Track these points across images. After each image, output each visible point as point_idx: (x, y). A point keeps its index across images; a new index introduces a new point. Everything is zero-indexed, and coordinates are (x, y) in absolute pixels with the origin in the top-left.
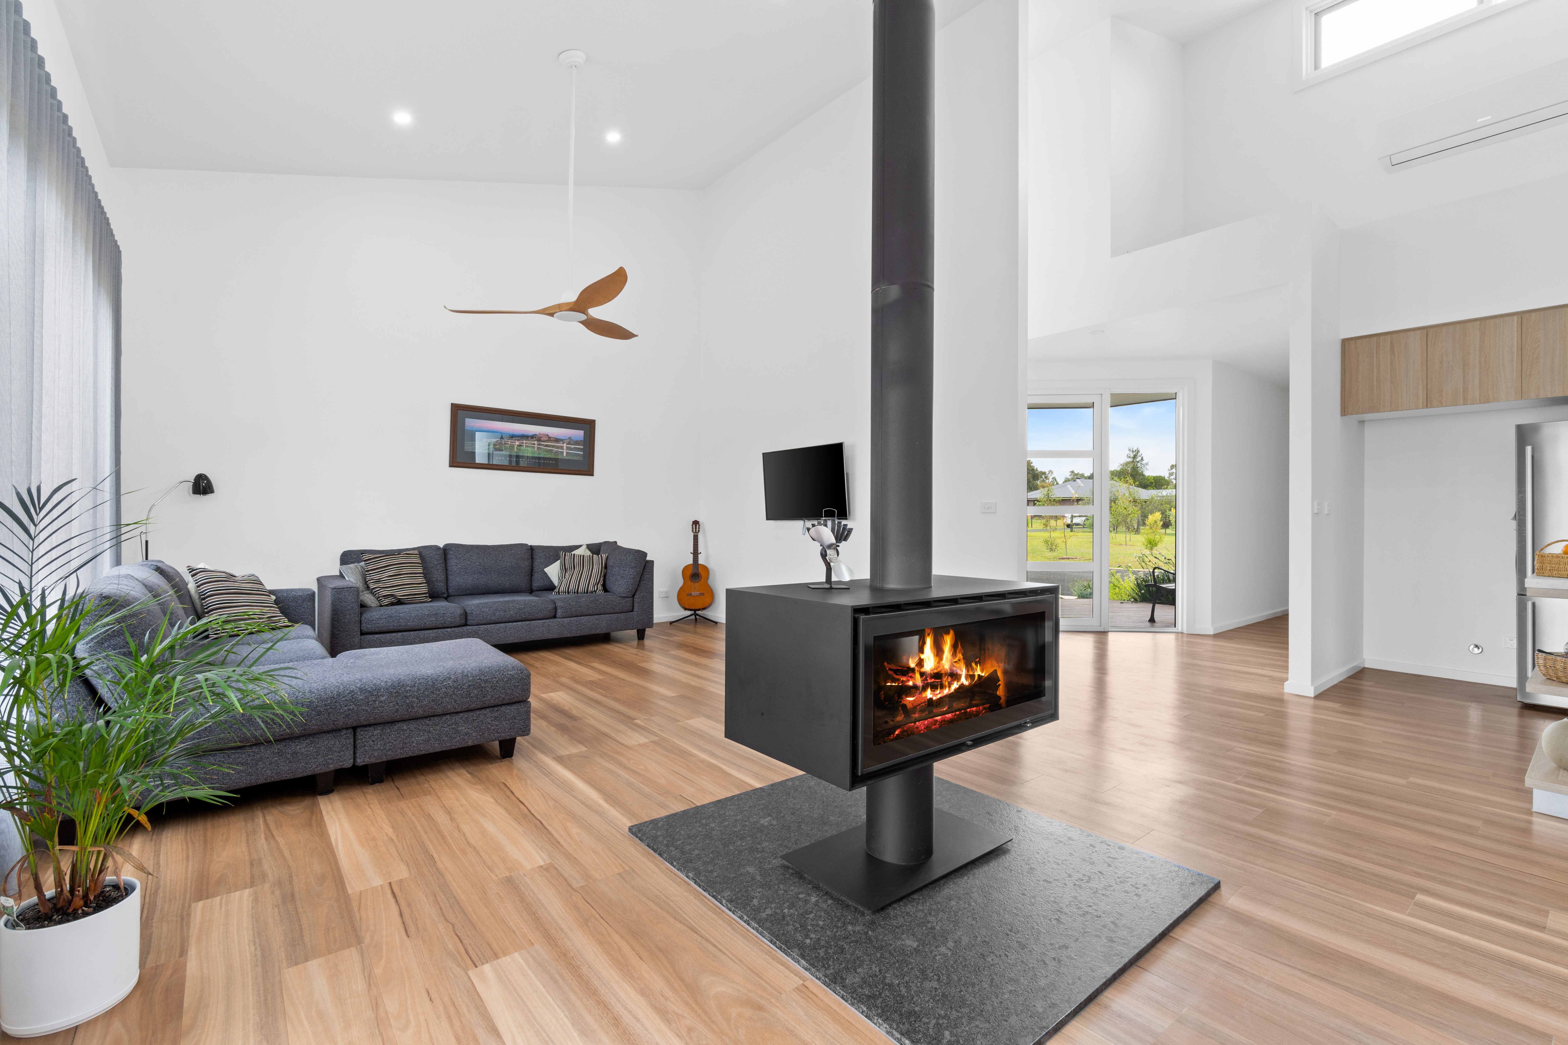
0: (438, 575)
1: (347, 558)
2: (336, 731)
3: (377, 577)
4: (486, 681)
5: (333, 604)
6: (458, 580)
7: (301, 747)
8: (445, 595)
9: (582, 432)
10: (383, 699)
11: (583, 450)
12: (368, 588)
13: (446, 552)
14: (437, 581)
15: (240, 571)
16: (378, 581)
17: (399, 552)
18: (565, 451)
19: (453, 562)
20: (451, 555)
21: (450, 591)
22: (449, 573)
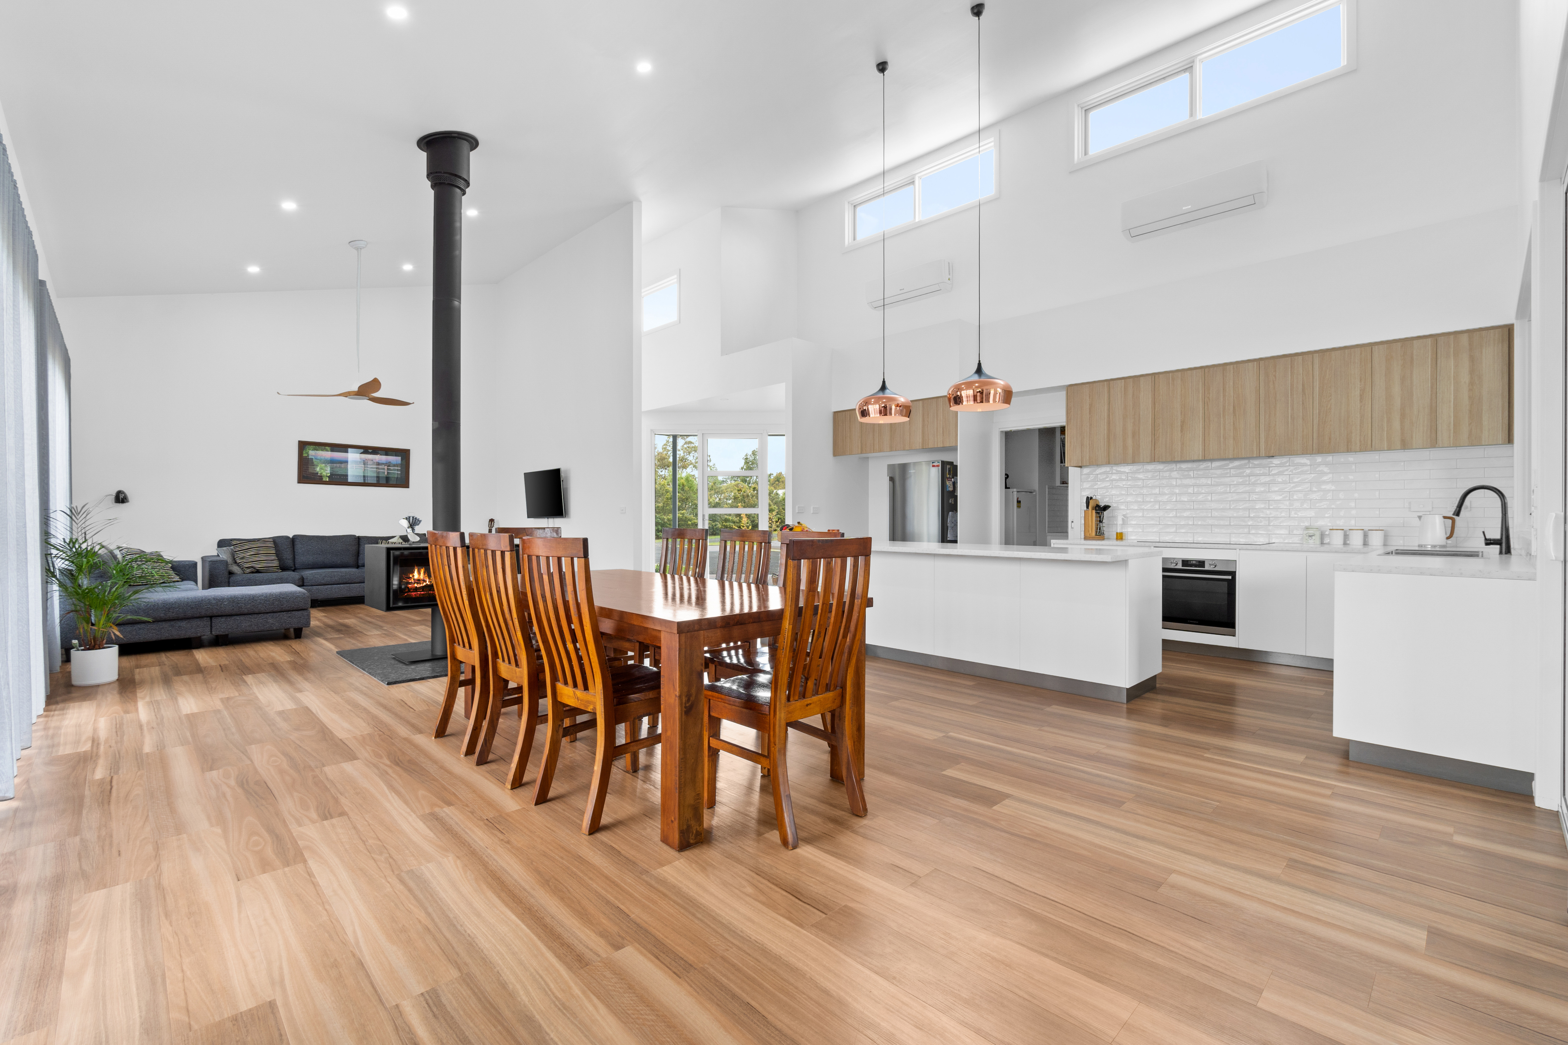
0: (287, 555)
1: (222, 544)
2: (200, 617)
3: (242, 556)
4: (283, 598)
5: (210, 571)
6: (301, 559)
7: (183, 624)
8: (293, 569)
9: (400, 458)
10: (226, 603)
11: (401, 470)
12: (236, 562)
13: (294, 541)
14: (286, 559)
15: (148, 549)
16: (243, 558)
17: (259, 540)
18: (386, 471)
19: (298, 546)
20: (297, 542)
21: (296, 566)
22: (296, 553)
